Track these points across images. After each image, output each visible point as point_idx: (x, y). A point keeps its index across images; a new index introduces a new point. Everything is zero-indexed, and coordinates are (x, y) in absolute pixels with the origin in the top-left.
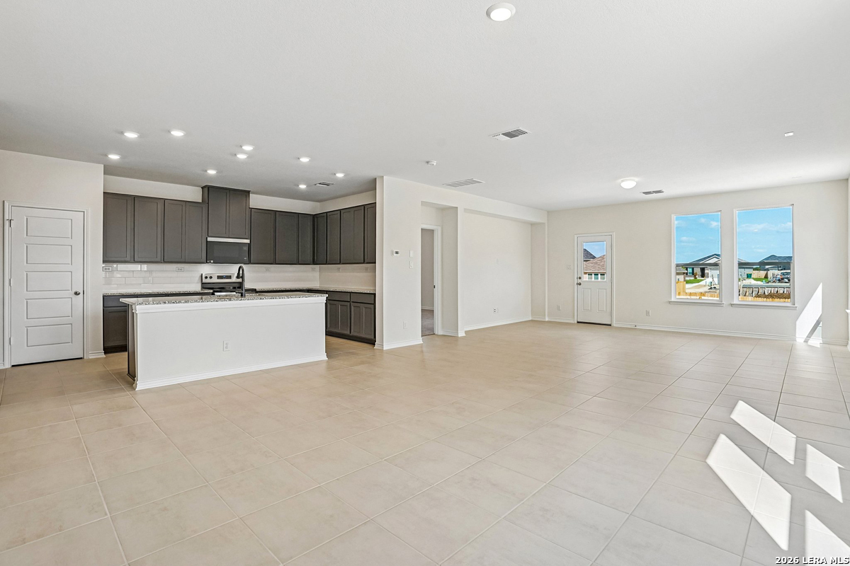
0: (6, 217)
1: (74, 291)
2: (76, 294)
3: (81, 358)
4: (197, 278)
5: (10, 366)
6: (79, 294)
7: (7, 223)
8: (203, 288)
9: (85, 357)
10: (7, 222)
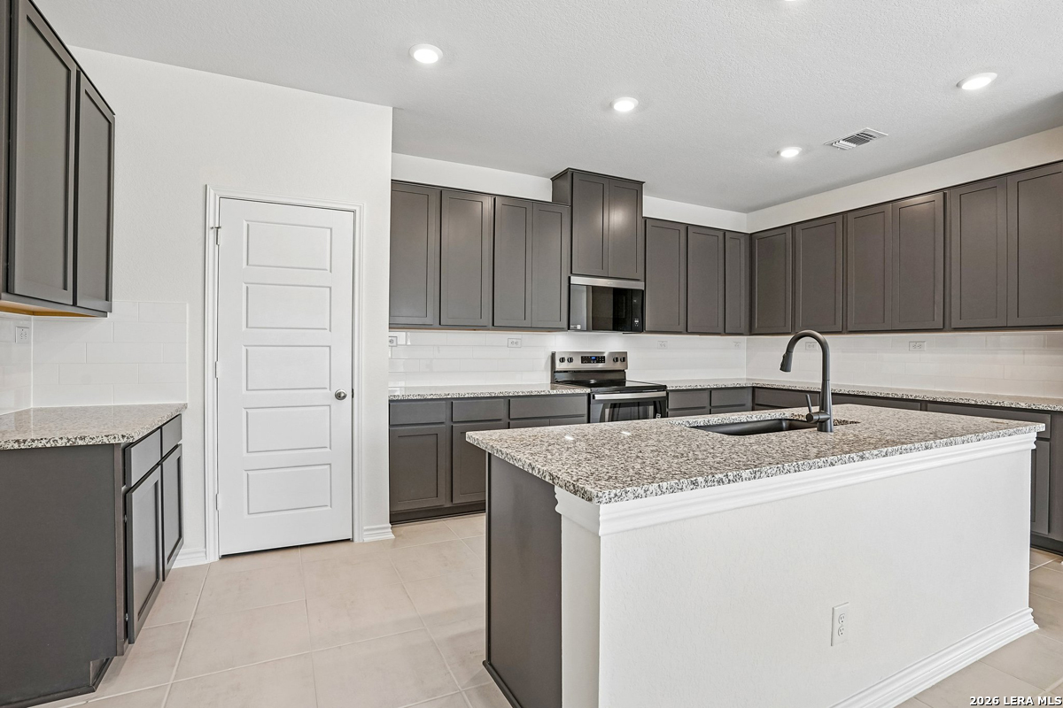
0: (210, 223)
1: (334, 392)
2: (339, 396)
3: (348, 540)
4: (544, 362)
5: (217, 559)
6: (345, 397)
7: (211, 235)
8: (554, 381)
9: (356, 540)
10: (212, 231)
